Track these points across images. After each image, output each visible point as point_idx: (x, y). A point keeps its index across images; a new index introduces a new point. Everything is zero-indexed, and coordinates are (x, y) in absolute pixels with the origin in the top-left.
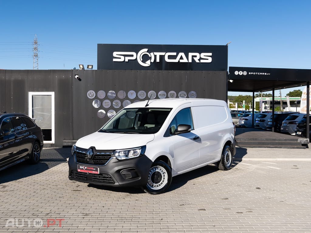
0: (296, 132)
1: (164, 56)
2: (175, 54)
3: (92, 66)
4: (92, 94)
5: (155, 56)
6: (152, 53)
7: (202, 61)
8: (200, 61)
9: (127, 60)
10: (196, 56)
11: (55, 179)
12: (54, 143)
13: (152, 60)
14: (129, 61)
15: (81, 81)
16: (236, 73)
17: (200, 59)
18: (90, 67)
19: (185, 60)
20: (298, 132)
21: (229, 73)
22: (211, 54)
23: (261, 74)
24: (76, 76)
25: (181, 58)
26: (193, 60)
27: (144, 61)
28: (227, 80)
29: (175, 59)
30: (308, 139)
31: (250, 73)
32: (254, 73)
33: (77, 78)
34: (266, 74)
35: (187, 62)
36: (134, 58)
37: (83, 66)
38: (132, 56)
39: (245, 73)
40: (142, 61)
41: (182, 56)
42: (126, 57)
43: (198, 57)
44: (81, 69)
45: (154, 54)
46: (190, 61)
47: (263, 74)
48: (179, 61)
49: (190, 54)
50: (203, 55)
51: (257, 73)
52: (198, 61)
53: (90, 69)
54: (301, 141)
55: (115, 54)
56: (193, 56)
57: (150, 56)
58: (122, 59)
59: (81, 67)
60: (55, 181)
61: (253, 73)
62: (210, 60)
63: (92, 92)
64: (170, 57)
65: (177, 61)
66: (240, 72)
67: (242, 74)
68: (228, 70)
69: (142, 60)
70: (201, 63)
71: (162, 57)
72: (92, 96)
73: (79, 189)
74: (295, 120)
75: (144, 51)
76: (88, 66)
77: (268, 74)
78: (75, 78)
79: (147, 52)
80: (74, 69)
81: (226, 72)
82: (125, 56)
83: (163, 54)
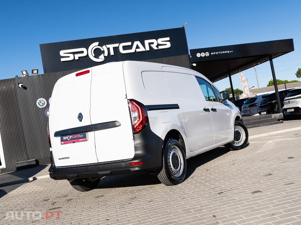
0: (260, 113)
1: (118, 47)
2: (129, 44)
3: (37, 70)
4: (42, 103)
5: (108, 49)
6: (104, 46)
7: (160, 47)
8: (158, 48)
9: (77, 58)
10: (153, 43)
11: (17, 203)
12: (5, 167)
13: (106, 54)
14: (80, 59)
15: (26, 89)
16: (198, 55)
17: (158, 45)
18: (35, 72)
19: (142, 49)
20: (262, 113)
21: (191, 56)
22: (168, 39)
23: (224, 52)
24: (20, 85)
25: (138, 47)
26: (150, 47)
27: (97, 56)
28: (190, 65)
29: (131, 49)
30: (281, 113)
31: (212, 54)
32: (217, 53)
33: (22, 86)
34: (228, 52)
35: (145, 50)
36: (85, 54)
37: (26, 71)
38: (82, 52)
39: (207, 54)
40: (95, 57)
41: (137, 45)
42: (75, 55)
43: (155, 44)
44: (25, 76)
45: (107, 47)
46: (148, 49)
47: (226, 52)
48: (135, 50)
49: (147, 42)
50: (160, 41)
51: (219, 52)
52: (156, 48)
53: (36, 74)
54: (275, 117)
55: (62, 53)
56: (150, 44)
57: (102, 50)
58: (71, 57)
59: (24, 73)
60: (18, 204)
61: (215, 53)
62: (168, 45)
63: (42, 100)
64: (125, 48)
65: (134, 51)
66: (202, 54)
67: (204, 55)
68: (189, 54)
69: (94, 55)
70: (160, 49)
71: (116, 49)
72: (43, 104)
73: (57, 207)
74: (255, 102)
75: (95, 45)
76: (33, 71)
77: (231, 52)
78: (19, 87)
79: (99, 45)
80: (16, 77)
81: (187, 55)
82: (74, 53)
83: (116, 45)
